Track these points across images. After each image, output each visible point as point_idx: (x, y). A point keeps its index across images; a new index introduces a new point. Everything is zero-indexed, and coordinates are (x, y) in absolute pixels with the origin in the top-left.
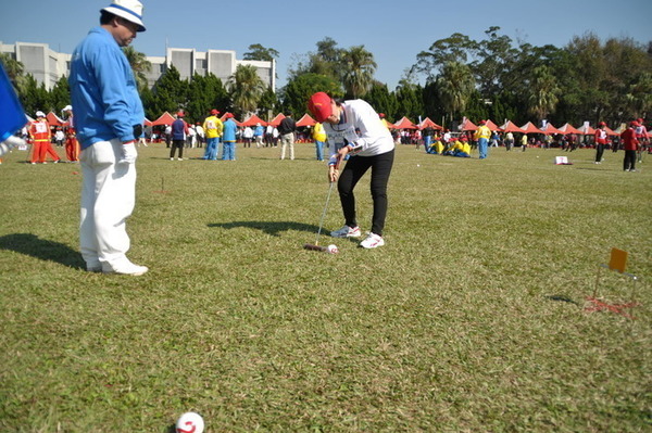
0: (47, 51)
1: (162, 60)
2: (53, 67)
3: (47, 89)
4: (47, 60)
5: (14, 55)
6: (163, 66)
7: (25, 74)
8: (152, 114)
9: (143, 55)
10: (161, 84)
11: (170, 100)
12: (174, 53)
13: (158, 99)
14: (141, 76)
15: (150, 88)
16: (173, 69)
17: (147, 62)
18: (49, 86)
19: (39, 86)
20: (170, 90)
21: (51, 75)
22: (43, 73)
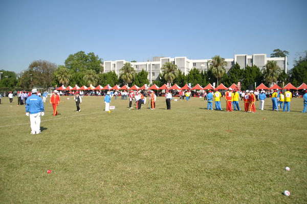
0: (186, 59)
1: (232, 60)
2: (188, 65)
3: (185, 75)
4: (186, 62)
5: (174, 62)
6: (233, 63)
7: (177, 69)
8: (227, 84)
9: (224, 59)
10: (232, 71)
11: (235, 78)
12: (238, 57)
13: (230, 78)
14: (223, 68)
15: (227, 72)
16: (237, 64)
17: (226, 62)
18: (186, 73)
19: (182, 74)
20: (236, 73)
21: (187, 68)
22: (184, 68)
